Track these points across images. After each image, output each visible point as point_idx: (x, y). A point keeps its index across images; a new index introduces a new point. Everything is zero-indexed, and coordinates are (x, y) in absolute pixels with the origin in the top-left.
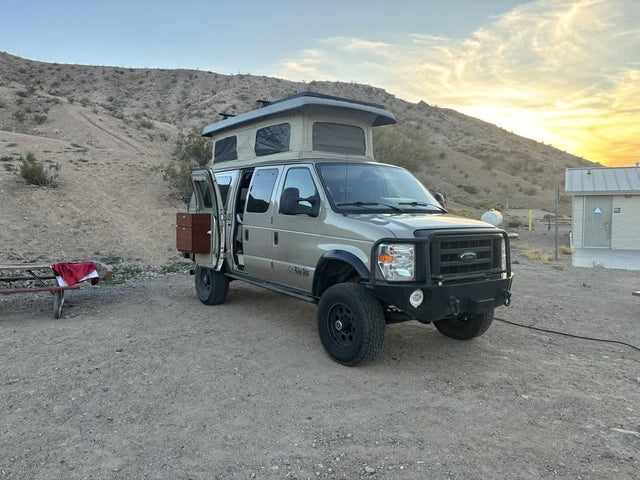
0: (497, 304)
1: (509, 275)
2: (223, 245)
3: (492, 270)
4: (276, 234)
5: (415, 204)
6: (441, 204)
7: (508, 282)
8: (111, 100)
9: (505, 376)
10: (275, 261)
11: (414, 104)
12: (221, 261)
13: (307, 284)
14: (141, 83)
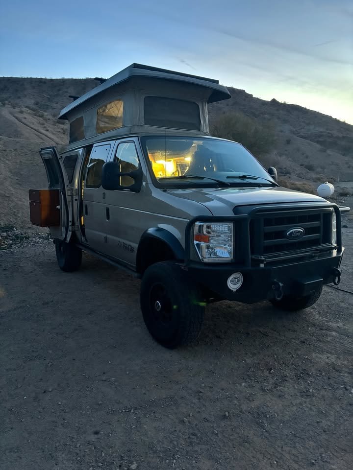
0: (325, 282)
1: (339, 251)
2: (70, 219)
3: (321, 247)
4: (108, 210)
5: (244, 177)
6: (273, 178)
7: (338, 260)
8: (37, 104)
9: (333, 359)
10: (109, 236)
11: (268, 102)
12: (70, 233)
13: (132, 258)
14: (59, 90)
